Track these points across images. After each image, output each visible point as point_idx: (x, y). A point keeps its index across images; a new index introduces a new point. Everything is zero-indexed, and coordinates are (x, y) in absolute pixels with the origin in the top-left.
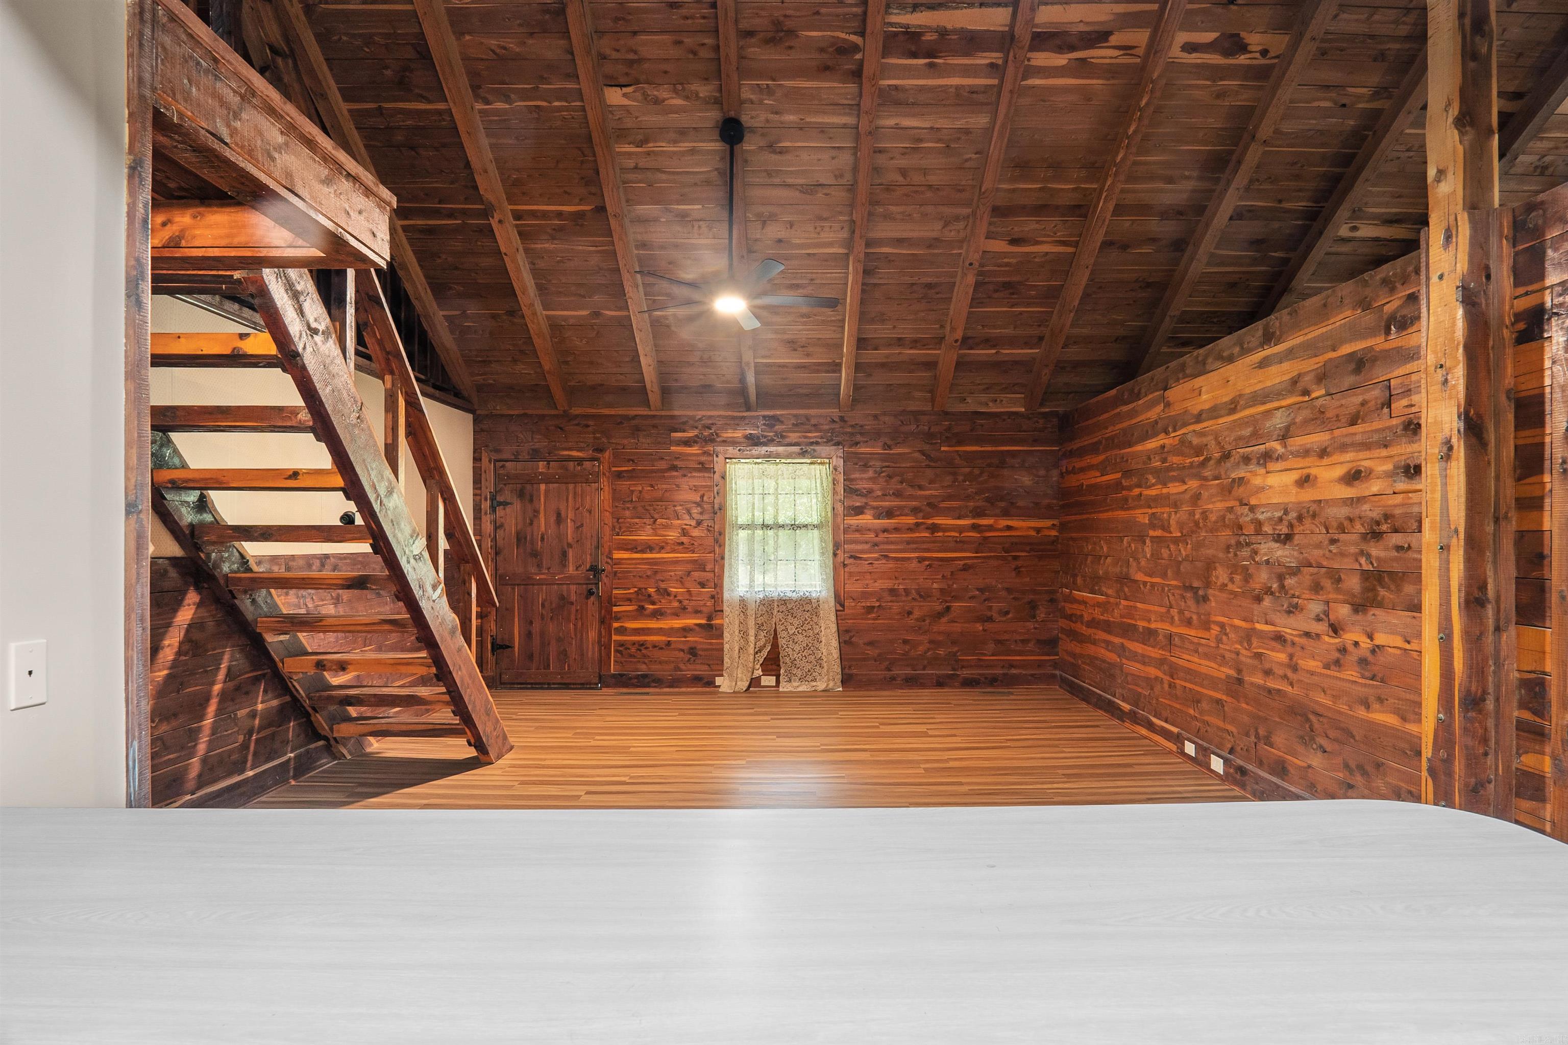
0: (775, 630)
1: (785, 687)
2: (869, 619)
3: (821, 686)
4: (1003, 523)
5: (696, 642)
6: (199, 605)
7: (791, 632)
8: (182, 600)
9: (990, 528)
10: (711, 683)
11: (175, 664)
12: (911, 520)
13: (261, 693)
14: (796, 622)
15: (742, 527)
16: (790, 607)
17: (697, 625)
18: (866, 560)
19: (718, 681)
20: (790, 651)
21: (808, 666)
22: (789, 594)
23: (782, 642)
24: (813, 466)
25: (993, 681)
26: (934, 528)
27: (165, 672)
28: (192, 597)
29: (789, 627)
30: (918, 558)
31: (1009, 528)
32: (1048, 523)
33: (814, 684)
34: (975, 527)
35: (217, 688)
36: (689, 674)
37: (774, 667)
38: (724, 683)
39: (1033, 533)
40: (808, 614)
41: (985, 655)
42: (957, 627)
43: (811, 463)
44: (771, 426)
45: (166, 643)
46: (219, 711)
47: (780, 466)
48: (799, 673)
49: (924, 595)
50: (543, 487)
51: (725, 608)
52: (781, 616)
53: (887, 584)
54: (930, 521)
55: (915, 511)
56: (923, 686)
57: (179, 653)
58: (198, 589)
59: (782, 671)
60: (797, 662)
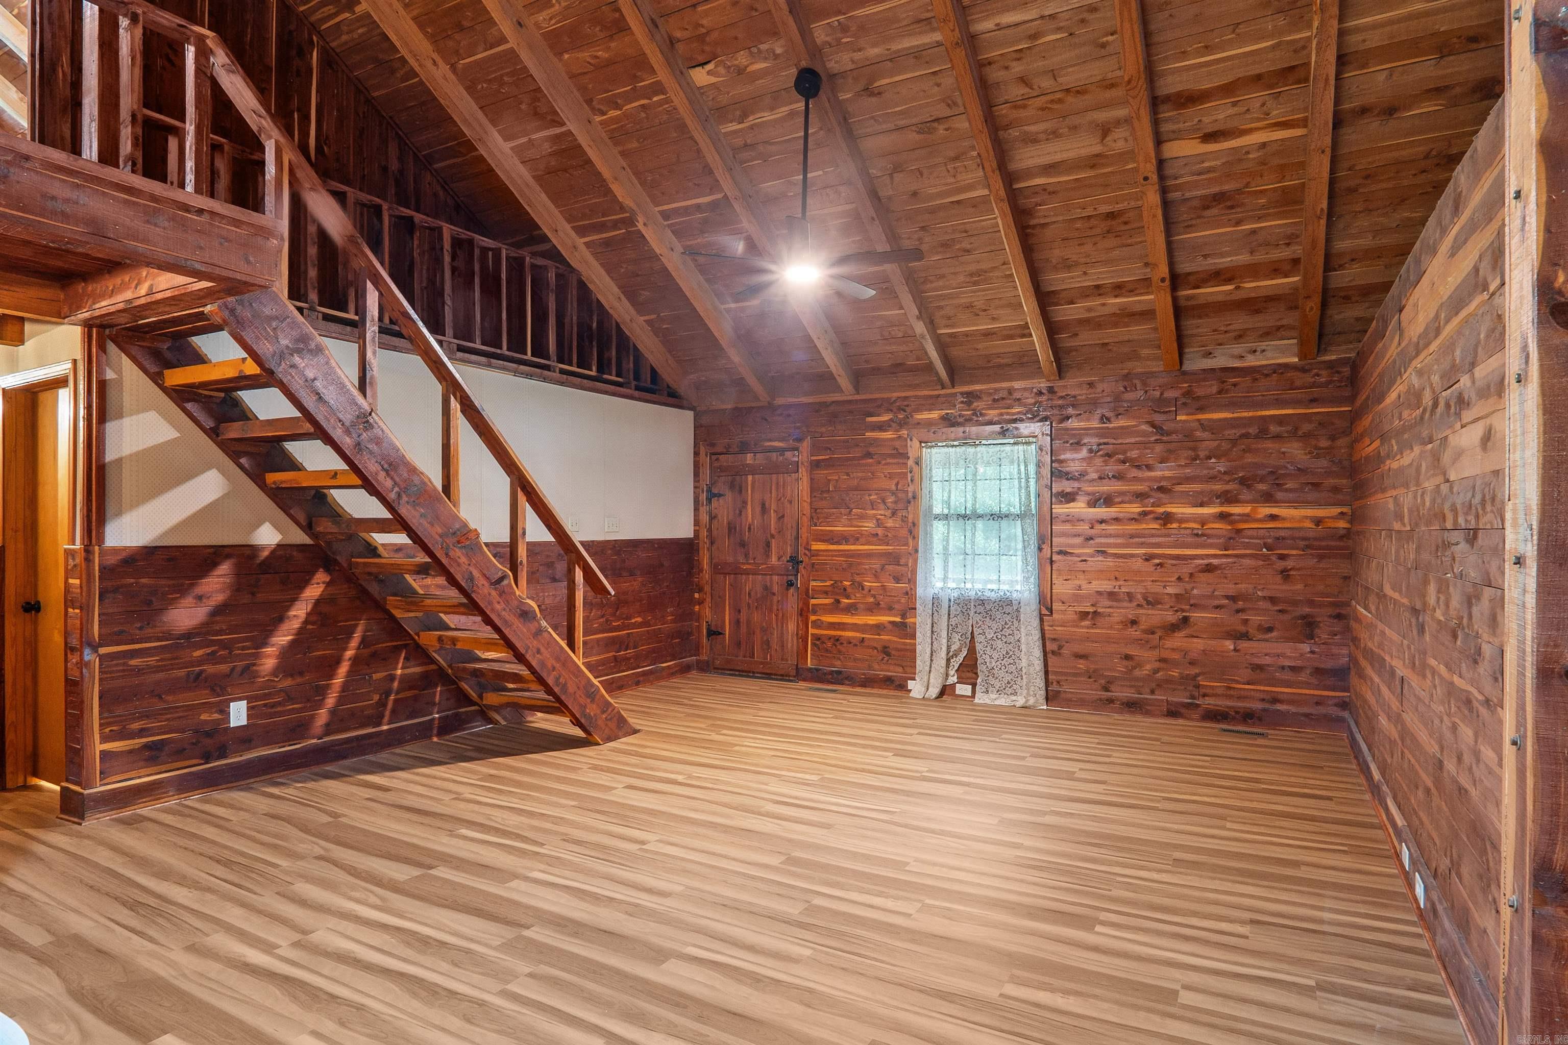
0: (972, 633)
1: (980, 698)
2: (1083, 627)
3: (1020, 701)
4: (1265, 511)
5: (889, 641)
6: (328, 584)
7: (989, 637)
8: (310, 579)
9: (1246, 518)
10: (902, 687)
11: (300, 631)
12: (1135, 509)
13: (401, 660)
14: (995, 626)
15: (937, 517)
16: (988, 608)
17: (890, 622)
18: (1078, 556)
19: (911, 684)
20: (987, 659)
21: (1008, 677)
22: (988, 594)
23: (979, 647)
24: (1016, 447)
25: (1248, 717)
26: (1167, 519)
27: (290, 638)
28: (321, 577)
29: (987, 631)
30: (1145, 554)
31: (1273, 517)
32: (1335, 511)
33: (1014, 698)
34: (1223, 517)
35: (349, 653)
36: (882, 674)
37: (971, 675)
38: (916, 688)
39: (1309, 524)
40: (1009, 617)
41: (1238, 682)
42: (1198, 645)
43: (1015, 444)
44: (969, 403)
45: (292, 613)
46: (350, 673)
47: (979, 448)
48: (997, 684)
49: (1152, 602)
50: (750, 478)
51: (918, 606)
52: (978, 618)
53: (1106, 586)
54: (1161, 510)
55: (1140, 496)
56: (1148, 713)
57: (306, 622)
58: (328, 570)
59: (979, 680)
60: (995, 672)
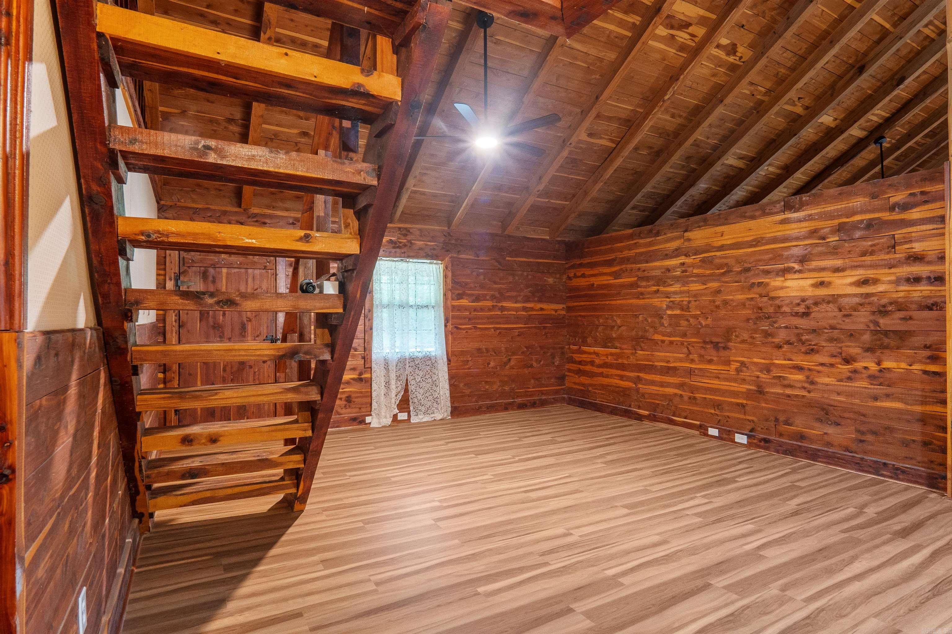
0: (407, 380)
1: (414, 420)
2: (465, 369)
3: (438, 416)
4: (539, 306)
5: (351, 391)
7: (418, 381)
9: (532, 309)
10: (363, 422)
12: (489, 303)
14: (421, 373)
15: (384, 306)
16: (417, 363)
17: (351, 379)
18: (464, 329)
19: (368, 419)
20: (417, 394)
21: (429, 403)
22: (416, 354)
23: (411, 388)
24: (431, 266)
25: (533, 405)
26: (502, 309)
29: (416, 377)
30: (493, 328)
31: (542, 309)
32: (561, 306)
33: (433, 415)
34: (525, 309)
36: (346, 416)
37: (406, 406)
38: (373, 421)
39: (553, 313)
40: (429, 367)
41: (529, 388)
42: (514, 372)
43: (430, 263)
44: (405, 235)
47: (410, 264)
48: (423, 409)
49: (497, 352)
50: (224, 270)
51: (373, 365)
52: (410, 369)
53: (477, 345)
54: (500, 304)
55: (493, 297)
56: (497, 411)
58: (105, 365)
59: (411, 408)
60: (422, 401)
